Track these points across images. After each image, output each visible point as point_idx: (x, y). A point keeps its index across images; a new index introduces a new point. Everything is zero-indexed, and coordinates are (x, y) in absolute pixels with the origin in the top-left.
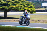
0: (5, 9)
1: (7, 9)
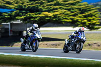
0: (32, 19)
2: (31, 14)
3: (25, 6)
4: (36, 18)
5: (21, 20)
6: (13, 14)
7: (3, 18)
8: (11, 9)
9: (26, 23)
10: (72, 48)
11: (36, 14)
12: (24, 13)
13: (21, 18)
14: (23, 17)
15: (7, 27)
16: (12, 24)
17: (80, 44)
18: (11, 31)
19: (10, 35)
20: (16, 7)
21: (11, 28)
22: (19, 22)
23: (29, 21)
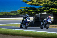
0: (53, 12)
1: (55, 12)
2: (52, 9)
3: (49, 4)
4: (55, 11)
5: (46, 12)
6: (42, 9)
7: (37, 11)
8: (41, 6)
9: (49, 14)
10: (44, 26)
11: (55, 9)
12: (48, 8)
13: (46, 11)
14: (47, 11)
15: (38, 16)
16: (41, 15)
17: (48, 25)
18: (41, 18)
19: (40, 21)
20: (44, 5)
21: (41, 16)
22: (45, 13)
23: (51, 13)
